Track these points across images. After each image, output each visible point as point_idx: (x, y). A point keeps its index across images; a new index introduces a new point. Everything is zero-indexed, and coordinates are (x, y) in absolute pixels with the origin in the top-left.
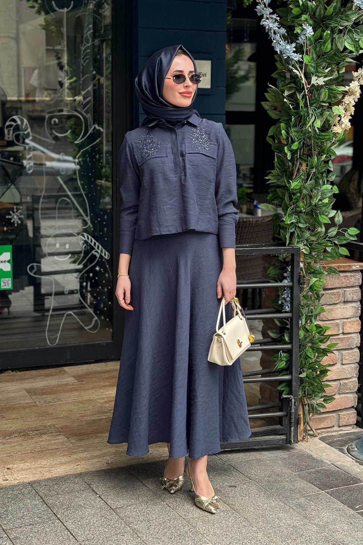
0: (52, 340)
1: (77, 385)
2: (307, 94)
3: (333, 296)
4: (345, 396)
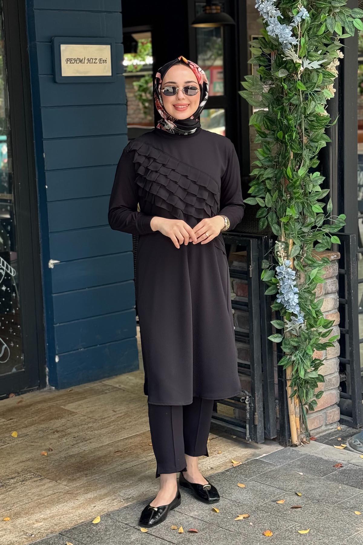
3: (316, 290)
4: (330, 393)
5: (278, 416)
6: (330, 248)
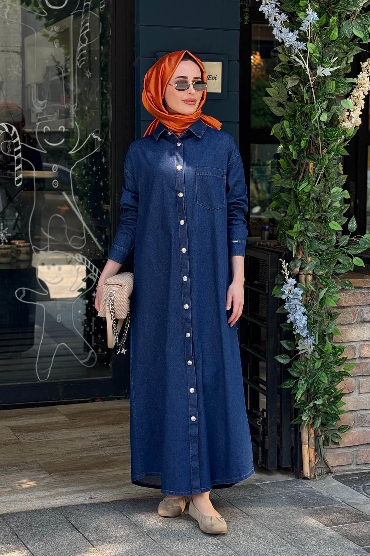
0: (43, 376)
1: (68, 423)
2: (312, 86)
3: (347, 315)
4: (364, 430)
5: (293, 445)
6: (352, 270)
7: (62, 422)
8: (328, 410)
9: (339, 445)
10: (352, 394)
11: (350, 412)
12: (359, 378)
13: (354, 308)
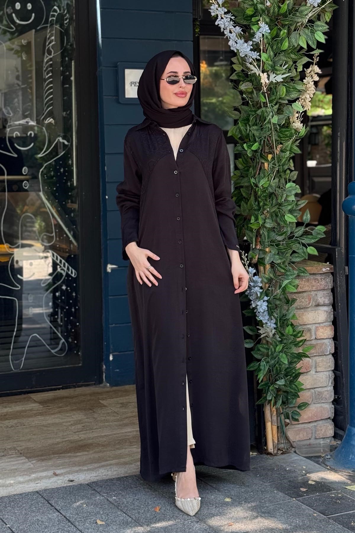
0: (17, 366)
1: (42, 410)
2: (265, 91)
3: (303, 300)
4: (321, 407)
5: (257, 423)
6: (307, 258)
7: (36, 409)
8: (288, 389)
9: (299, 421)
10: (309, 373)
11: (308, 390)
12: (316, 358)
13: (309, 293)
